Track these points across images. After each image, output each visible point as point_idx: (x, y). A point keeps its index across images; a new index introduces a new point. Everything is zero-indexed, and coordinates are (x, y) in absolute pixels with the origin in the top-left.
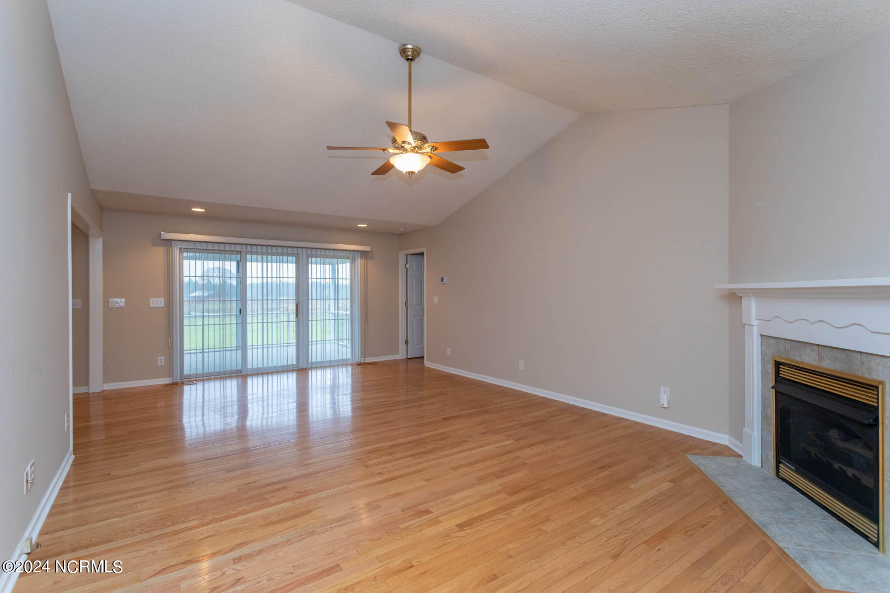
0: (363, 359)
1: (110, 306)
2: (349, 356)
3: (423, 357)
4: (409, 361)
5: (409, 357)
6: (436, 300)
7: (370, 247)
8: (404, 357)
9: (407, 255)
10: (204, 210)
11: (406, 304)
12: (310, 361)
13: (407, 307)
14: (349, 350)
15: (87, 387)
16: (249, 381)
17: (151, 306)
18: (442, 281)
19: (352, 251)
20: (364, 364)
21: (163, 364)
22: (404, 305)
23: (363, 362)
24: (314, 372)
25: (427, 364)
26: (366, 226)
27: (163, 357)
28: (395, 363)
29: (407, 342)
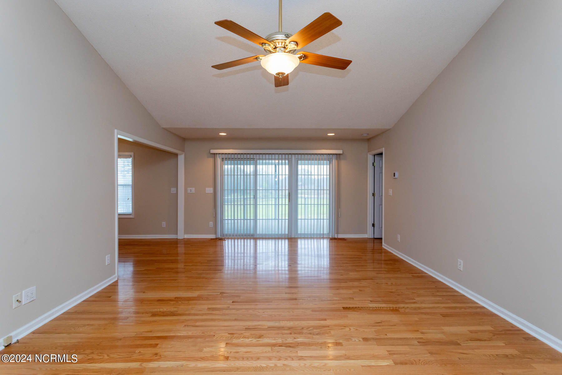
0: (336, 235)
1: (188, 192)
3: (381, 239)
4: (376, 241)
5: (375, 237)
6: (391, 192)
7: (342, 151)
8: (371, 236)
9: (374, 155)
10: (226, 134)
11: (373, 194)
13: (374, 197)
15: (176, 235)
16: (258, 241)
17: (207, 192)
18: (394, 176)
19: (328, 154)
20: (335, 239)
21: (212, 226)
22: (371, 195)
25: (384, 245)
26: (334, 134)
27: (212, 223)
28: (364, 241)
29: (373, 225)
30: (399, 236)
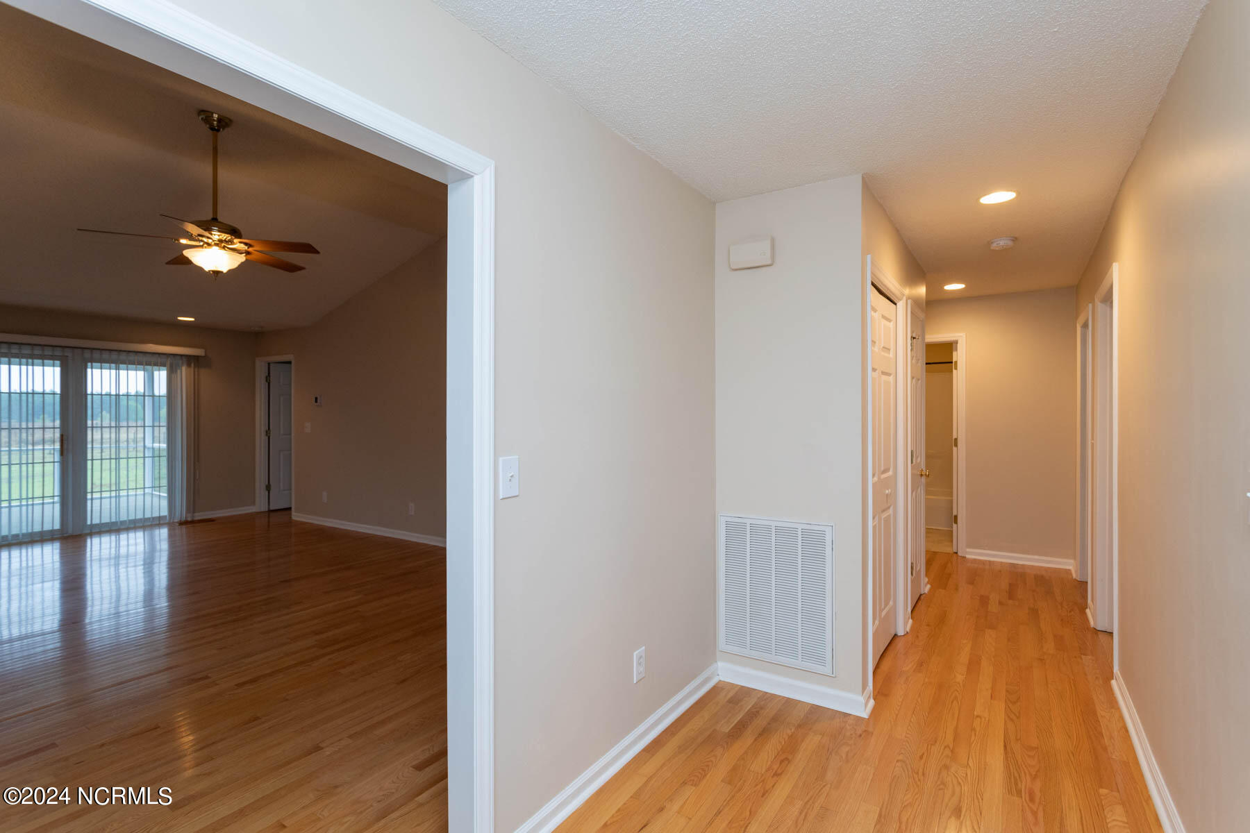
0: (189, 515)
2: (165, 512)
3: (291, 508)
4: (272, 515)
5: (271, 509)
6: (307, 427)
7: (205, 350)
8: (264, 508)
9: (269, 364)
11: (268, 432)
12: (89, 523)
13: (269, 438)
14: (165, 503)
18: (316, 401)
19: (171, 354)
20: (193, 522)
22: (263, 434)
23: (189, 519)
24: (96, 540)
25: (296, 516)
26: (193, 319)
29: (268, 488)
30: (325, 494)
